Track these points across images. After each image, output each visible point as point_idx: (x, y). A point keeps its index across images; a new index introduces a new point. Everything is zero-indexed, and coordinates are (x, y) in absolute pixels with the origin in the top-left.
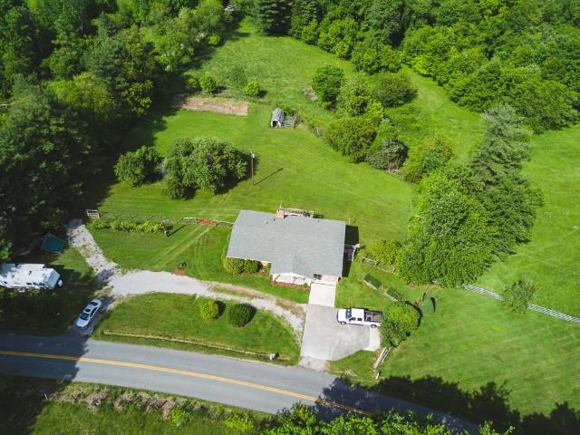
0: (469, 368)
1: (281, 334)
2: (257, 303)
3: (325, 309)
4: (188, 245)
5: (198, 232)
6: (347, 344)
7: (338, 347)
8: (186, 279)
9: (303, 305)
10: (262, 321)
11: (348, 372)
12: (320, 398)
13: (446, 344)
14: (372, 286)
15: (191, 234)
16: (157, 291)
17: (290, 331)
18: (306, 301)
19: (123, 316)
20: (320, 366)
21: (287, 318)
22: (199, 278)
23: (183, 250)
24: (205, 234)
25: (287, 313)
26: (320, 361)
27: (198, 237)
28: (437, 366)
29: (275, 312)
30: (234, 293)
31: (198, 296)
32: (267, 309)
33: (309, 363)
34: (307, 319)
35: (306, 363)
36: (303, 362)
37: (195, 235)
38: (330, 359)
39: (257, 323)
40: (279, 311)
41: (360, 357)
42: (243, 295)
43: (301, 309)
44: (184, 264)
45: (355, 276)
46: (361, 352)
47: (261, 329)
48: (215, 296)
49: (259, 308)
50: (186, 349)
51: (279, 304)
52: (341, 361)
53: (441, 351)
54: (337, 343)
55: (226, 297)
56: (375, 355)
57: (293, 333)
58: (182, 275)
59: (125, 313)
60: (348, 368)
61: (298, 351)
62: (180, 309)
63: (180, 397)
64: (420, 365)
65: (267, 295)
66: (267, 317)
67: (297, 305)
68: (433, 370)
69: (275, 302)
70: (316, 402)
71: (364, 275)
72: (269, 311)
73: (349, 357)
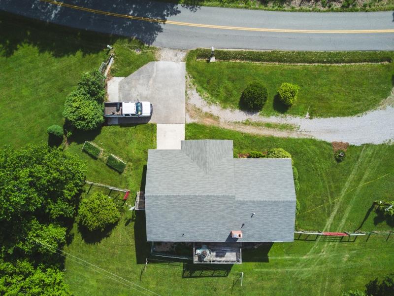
0: (23, 69)
1: (208, 82)
2: (240, 116)
3: (167, 121)
4: (343, 192)
5: (340, 219)
6: (141, 81)
7: (150, 77)
8: (329, 139)
9: (190, 121)
10: (231, 95)
11: (138, 52)
12: (164, 23)
13: (42, 94)
14: (117, 158)
15: (347, 214)
16: (355, 118)
17: (200, 88)
18: (188, 126)
19: (378, 81)
20: (165, 54)
21: (205, 102)
22: (314, 142)
23: (347, 184)
24: (329, 215)
25: (206, 109)
26: (165, 60)
27: (336, 209)
28: (53, 68)
29: (219, 108)
30: (269, 126)
31: (308, 116)
32: (228, 111)
33: (176, 55)
34: (184, 105)
35: (178, 56)
36: (182, 55)
37: (341, 211)
38: (156, 63)
39: (235, 92)
40: (215, 109)
41: (128, 69)
42: (258, 125)
43: (191, 116)
44: (338, 161)
45: (136, 168)
46: (126, 75)
47: (230, 85)
48: (289, 119)
49: (237, 111)
50: (299, 53)
51: (217, 119)
52: (145, 62)
53: (47, 85)
54: (151, 82)
55: (275, 119)
56: (114, 73)
57: (196, 86)
58: (335, 144)
59: (378, 84)
60: (139, 56)
61: (188, 67)
62: (321, 99)
63: (288, 11)
64: (69, 68)
65: (232, 128)
66: (226, 102)
67: (196, 121)
68: (57, 64)
69: (222, 120)
70: (166, 20)
71: (125, 173)
72: (224, 108)
73: (138, 67)
